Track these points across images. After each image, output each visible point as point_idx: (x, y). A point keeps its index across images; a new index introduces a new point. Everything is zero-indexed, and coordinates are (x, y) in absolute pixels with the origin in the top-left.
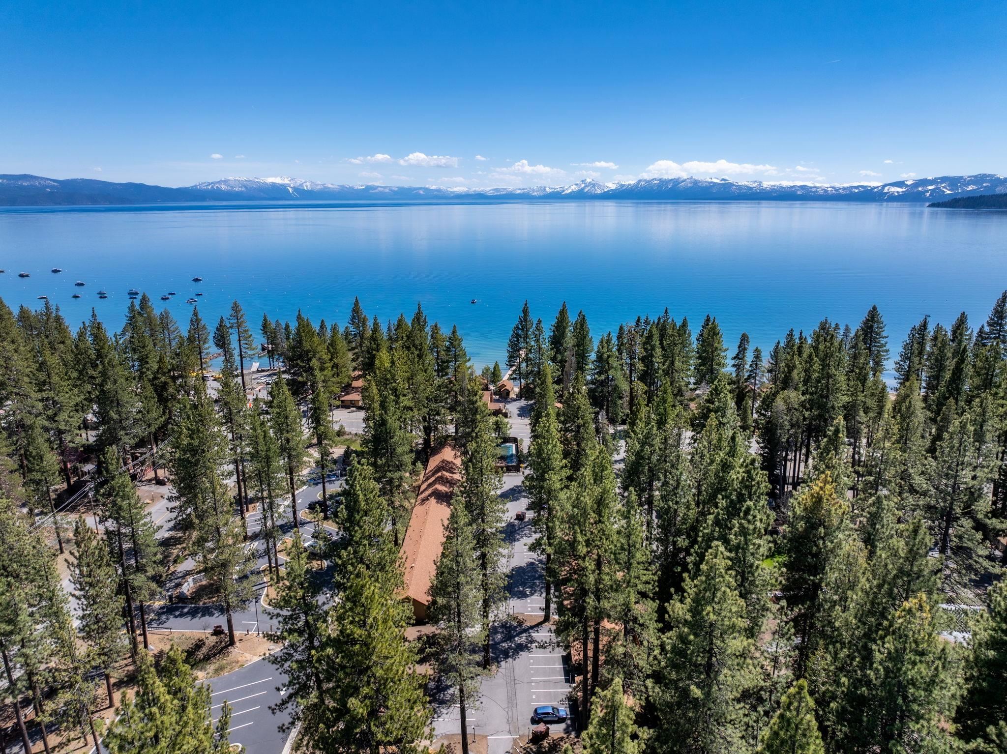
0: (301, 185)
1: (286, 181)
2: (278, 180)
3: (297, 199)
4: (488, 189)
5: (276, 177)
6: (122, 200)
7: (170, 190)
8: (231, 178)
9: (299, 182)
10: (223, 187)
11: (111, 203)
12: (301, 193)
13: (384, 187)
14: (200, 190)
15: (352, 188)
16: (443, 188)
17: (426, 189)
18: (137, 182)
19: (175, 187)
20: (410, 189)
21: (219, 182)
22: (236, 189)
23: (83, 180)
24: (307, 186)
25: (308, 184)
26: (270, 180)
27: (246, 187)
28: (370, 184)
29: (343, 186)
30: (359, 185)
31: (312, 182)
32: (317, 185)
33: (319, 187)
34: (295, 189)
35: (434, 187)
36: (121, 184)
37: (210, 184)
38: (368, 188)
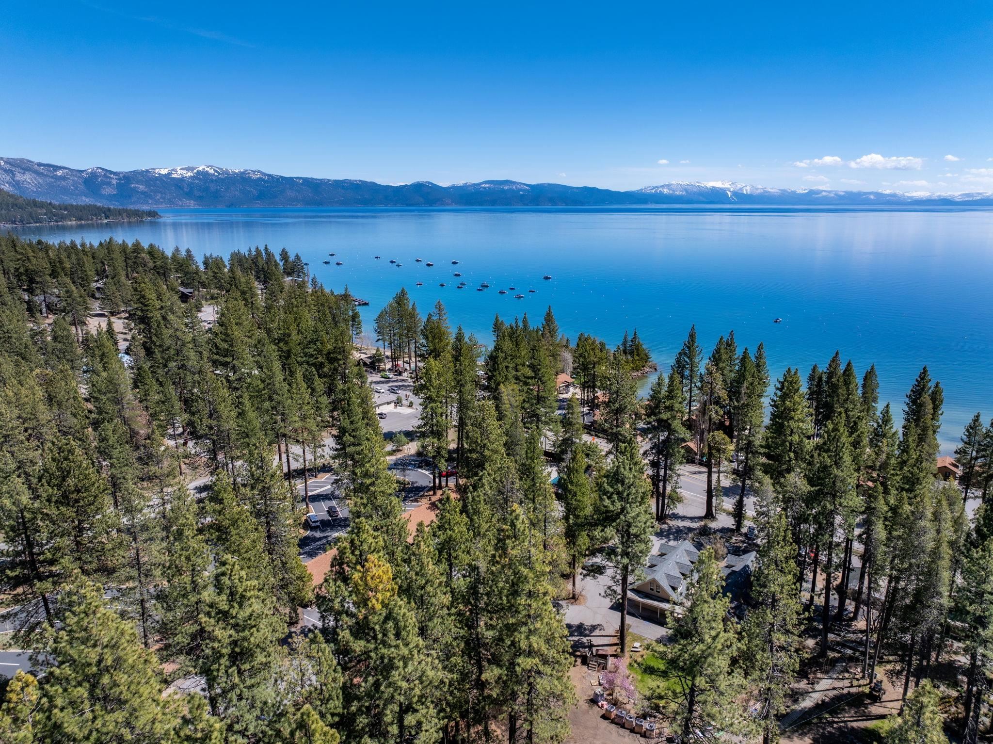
0: (741, 189)
1: (727, 185)
2: (718, 185)
3: (735, 203)
4: (957, 194)
5: (717, 181)
6: (576, 202)
7: (619, 193)
8: (674, 182)
9: (739, 186)
10: (666, 191)
11: (567, 205)
12: (740, 197)
13: (829, 192)
14: (644, 194)
15: (794, 193)
16: (899, 192)
17: (877, 194)
18: (591, 186)
19: (622, 190)
20: (859, 194)
21: (662, 186)
22: (677, 193)
23: (549, 185)
24: (747, 190)
25: (748, 188)
26: (711, 184)
27: (687, 191)
28: (814, 188)
29: (784, 190)
30: (801, 189)
31: (752, 186)
32: (757, 189)
33: (759, 191)
34: (735, 193)
35: (888, 192)
36: (577, 188)
37: (654, 188)
38: (811, 192)
